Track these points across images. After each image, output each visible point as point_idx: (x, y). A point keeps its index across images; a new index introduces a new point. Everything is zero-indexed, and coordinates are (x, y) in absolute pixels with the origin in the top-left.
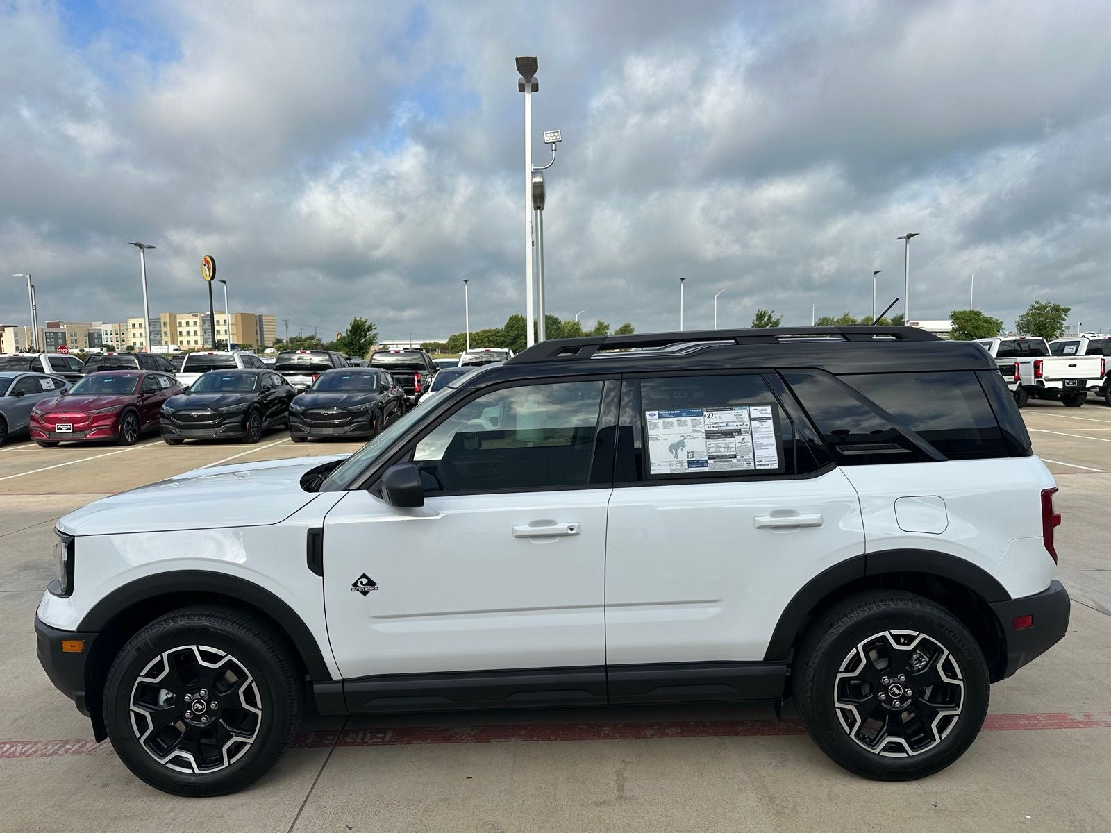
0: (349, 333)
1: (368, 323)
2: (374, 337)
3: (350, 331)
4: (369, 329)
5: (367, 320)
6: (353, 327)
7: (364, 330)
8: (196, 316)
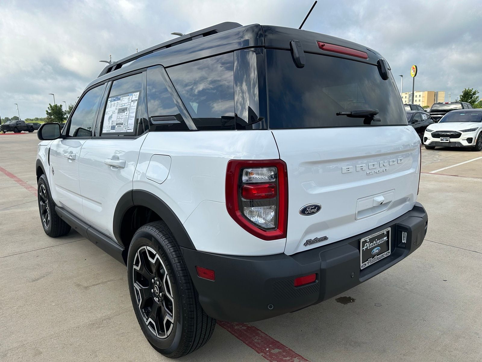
0: (461, 97)
1: (473, 91)
2: (476, 98)
3: (462, 96)
4: (474, 94)
5: (473, 89)
6: (464, 94)
7: (471, 95)
8: (407, 94)
